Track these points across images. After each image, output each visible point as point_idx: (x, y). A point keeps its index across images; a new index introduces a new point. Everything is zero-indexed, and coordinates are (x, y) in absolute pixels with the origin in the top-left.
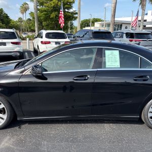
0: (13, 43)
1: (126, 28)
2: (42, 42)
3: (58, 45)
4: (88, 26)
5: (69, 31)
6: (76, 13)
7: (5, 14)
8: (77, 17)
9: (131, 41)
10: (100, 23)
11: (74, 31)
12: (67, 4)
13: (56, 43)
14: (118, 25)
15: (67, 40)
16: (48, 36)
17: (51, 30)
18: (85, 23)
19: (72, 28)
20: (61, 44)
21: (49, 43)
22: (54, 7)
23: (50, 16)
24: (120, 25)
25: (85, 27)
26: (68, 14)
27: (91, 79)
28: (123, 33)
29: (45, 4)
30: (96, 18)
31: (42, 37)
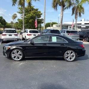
0: (15, 35)
1: (70, 28)
2: (27, 35)
3: (35, 36)
4: (50, 26)
5: (39, 29)
6: (43, 20)
7: (3, 19)
8: (43, 22)
9: (68, 34)
10: (56, 25)
11: (42, 29)
12: (38, 15)
13: (34, 35)
14: (66, 26)
15: (39, 34)
16: (30, 32)
17: (31, 29)
18: (48, 25)
19: (40, 27)
20: (36, 35)
21: (31, 35)
22: (31, 17)
23: (29, 21)
24: (67, 26)
25: (47, 27)
26: (39, 20)
27: (48, 45)
28: (65, 31)
29: (27, 15)
30: (54, 22)
31: (27, 32)
